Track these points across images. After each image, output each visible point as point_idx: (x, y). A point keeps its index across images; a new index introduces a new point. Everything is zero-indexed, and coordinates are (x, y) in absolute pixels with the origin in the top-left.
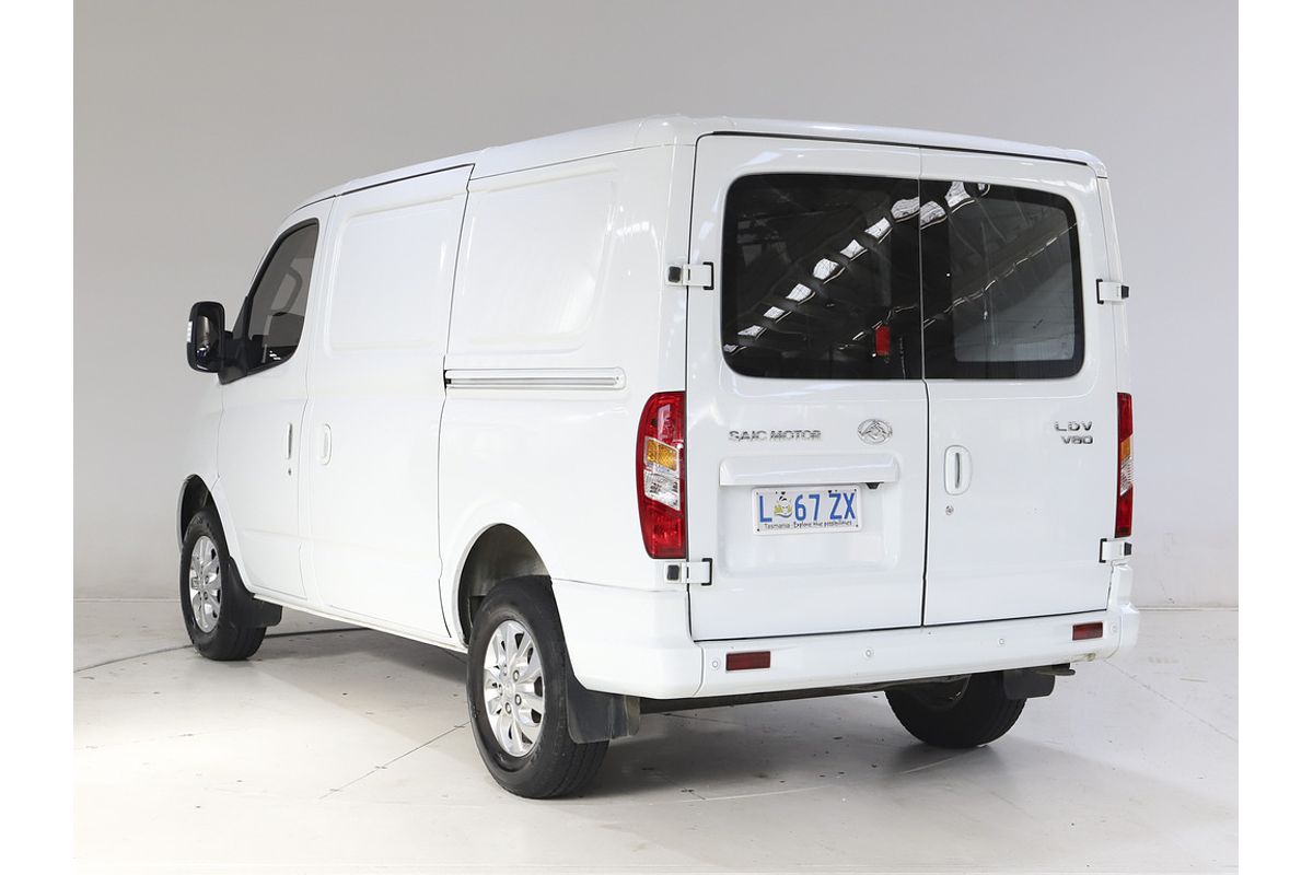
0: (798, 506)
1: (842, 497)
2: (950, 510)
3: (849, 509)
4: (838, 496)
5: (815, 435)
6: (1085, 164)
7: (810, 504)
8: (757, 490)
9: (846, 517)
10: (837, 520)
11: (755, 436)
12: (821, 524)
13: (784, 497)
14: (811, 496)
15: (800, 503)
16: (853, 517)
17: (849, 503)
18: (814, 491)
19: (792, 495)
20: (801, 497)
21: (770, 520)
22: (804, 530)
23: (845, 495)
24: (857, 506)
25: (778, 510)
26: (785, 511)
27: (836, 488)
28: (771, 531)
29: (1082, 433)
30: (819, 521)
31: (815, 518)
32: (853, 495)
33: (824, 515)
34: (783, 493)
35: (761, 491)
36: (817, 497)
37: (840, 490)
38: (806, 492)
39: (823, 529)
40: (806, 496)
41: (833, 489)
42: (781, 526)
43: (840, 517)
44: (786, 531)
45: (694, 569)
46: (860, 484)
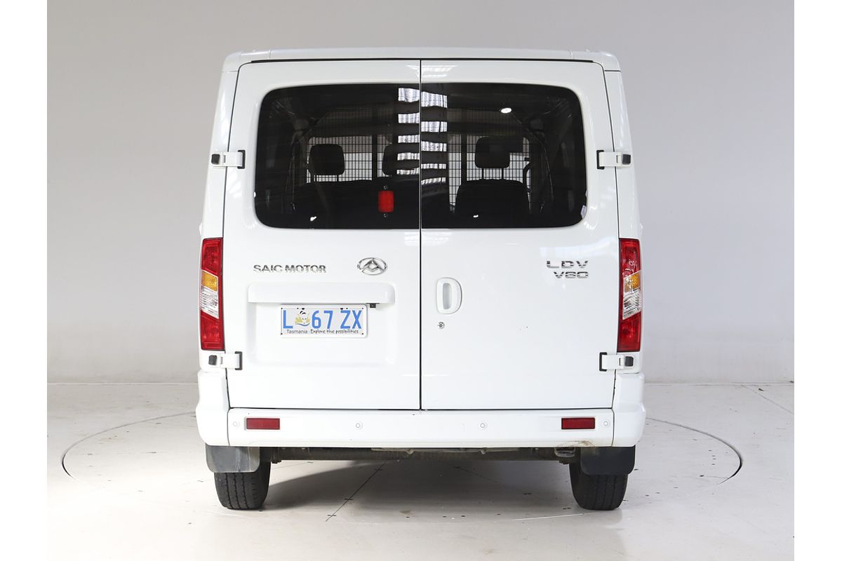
0: (314, 318)
1: (352, 313)
2: (441, 325)
3: (357, 322)
4: (348, 312)
5: (322, 268)
6: (592, 62)
7: (325, 318)
8: (283, 306)
9: (354, 328)
10: (346, 330)
11: (274, 268)
12: (333, 332)
13: (304, 311)
14: (325, 312)
15: (316, 316)
16: (360, 327)
17: (357, 317)
18: (328, 308)
19: (310, 311)
20: (317, 312)
21: (292, 327)
22: (319, 335)
23: (354, 312)
24: (362, 320)
25: (298, 322)
26: (304, 322)
27: (349, 307)
28: (292, 335)
29: (576, 268)
30: (331, 329)
31: (328, 327)
32: (360, 312)
33: (336, 325)
34: (303, 309)
35: (285, 307)
36: (331, 313)
37: (351, 308)
38: (321, 309)
39: (334, 335)
40: (321, 312)
41: (344, 308)
42: (300, 332)
43: (349, 327)
44: (305, 335)
45: (227, 358)
46: (366, 304)
